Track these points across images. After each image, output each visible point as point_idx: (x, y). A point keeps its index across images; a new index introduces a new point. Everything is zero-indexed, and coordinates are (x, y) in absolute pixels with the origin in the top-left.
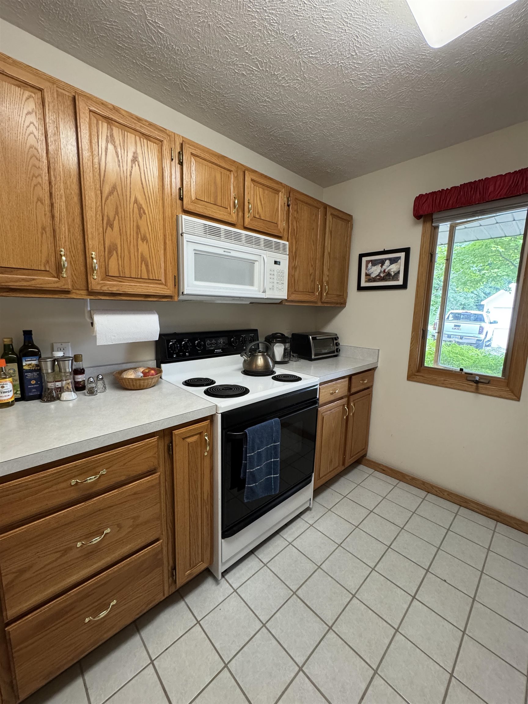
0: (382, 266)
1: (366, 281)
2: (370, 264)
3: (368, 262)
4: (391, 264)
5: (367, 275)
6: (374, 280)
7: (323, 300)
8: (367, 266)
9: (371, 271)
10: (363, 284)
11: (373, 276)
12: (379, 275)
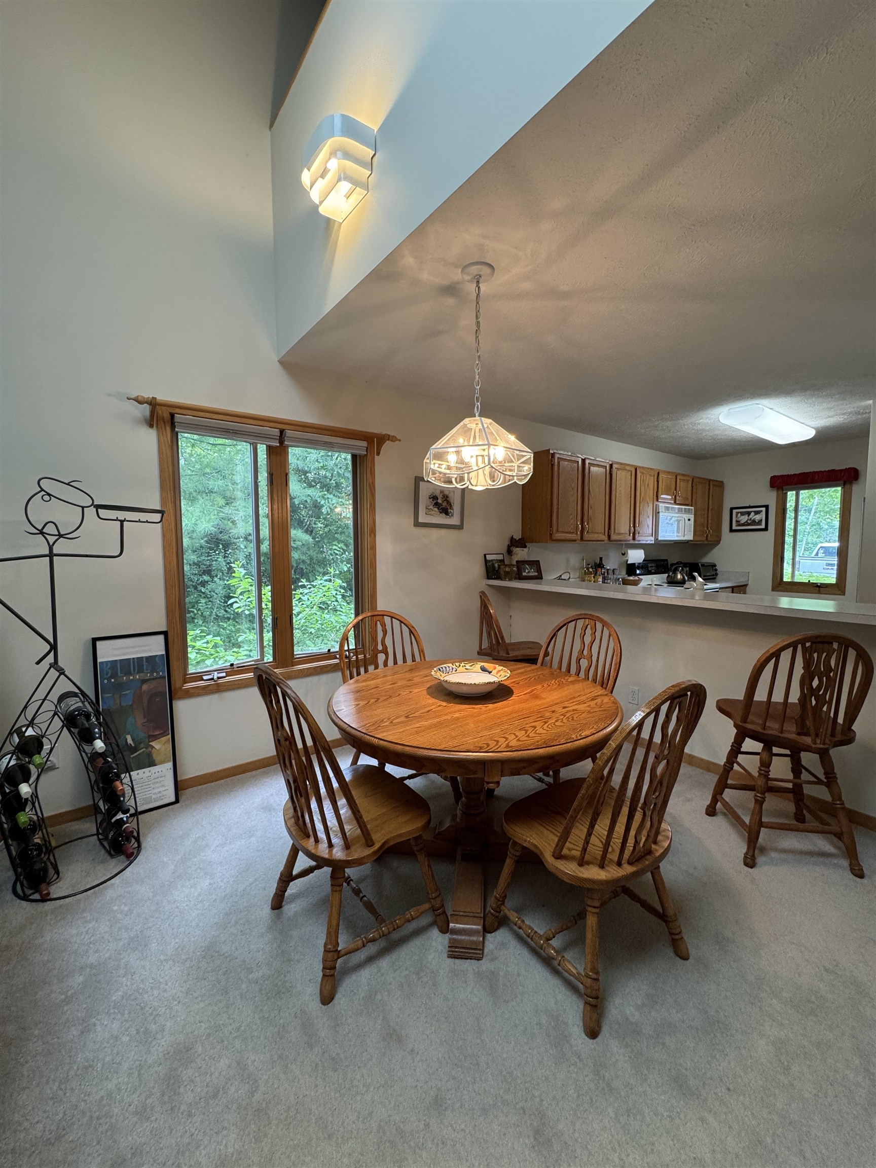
0: (748, 516)
1: (736, 526)
2: (739, 515)
3: (737, 513)
4: (755, 514)
5: (737, 521)
6: (743, 525)
7: (709, 539)
8: (737, 516)
9: (740, 519)
10: (734, 527)
11: (742, 522)
12: (746, 522)
